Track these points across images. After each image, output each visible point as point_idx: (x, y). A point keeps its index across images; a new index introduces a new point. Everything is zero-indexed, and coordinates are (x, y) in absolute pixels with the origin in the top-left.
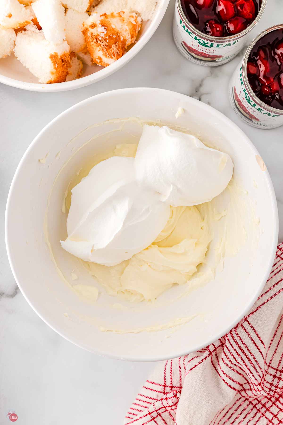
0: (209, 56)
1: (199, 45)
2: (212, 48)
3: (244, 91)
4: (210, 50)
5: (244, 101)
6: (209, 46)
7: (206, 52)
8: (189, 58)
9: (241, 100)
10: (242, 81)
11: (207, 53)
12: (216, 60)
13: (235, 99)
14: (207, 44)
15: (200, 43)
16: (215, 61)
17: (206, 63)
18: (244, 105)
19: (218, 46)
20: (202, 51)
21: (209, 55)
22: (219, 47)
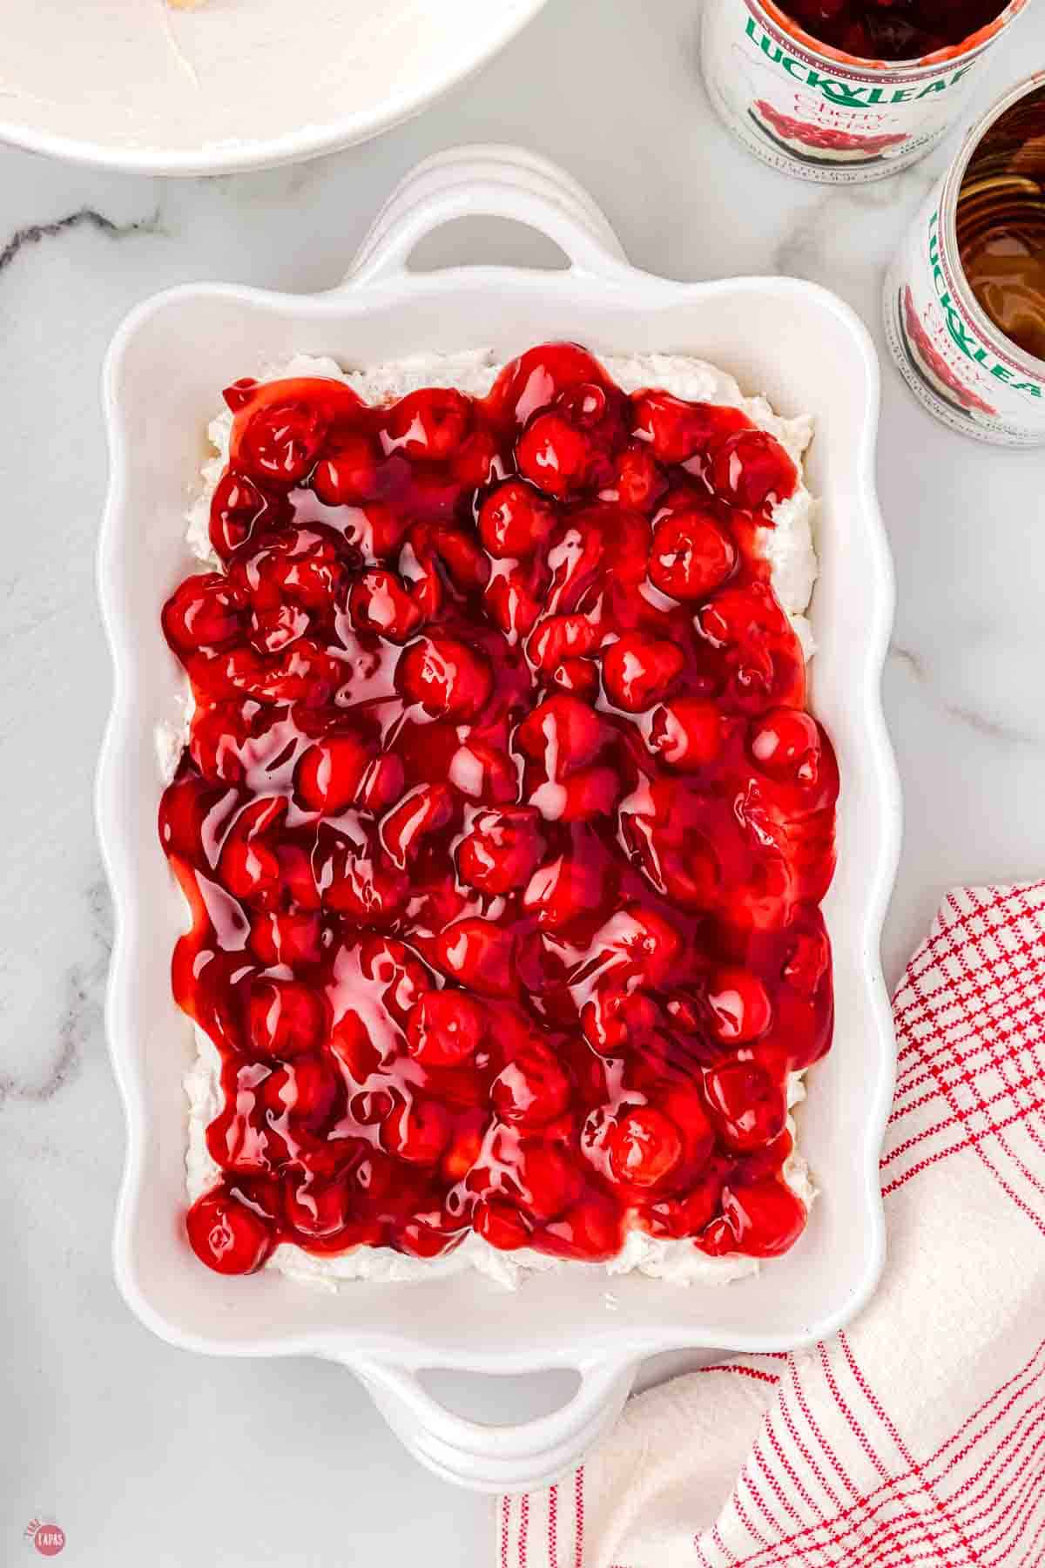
0: (862, 143)
1: (823, 106)
2: (875, 109)
3: (945, 301)
4: (866, 117)
5: (941, 338)
6: (865, 101)
7: (848, 126)
8: (777, 164)
9: (929, 336)
10: (939, 263)
11: (850, 132)
12: (884, 156)
13: (906, 333)
14: (855, 97)
15: (829, 94)
16: (880, 158)
17: (842, 172)
18: (942, 355)
19: (898, 97)
20: (836, 124)
21: (860, 138)
22: (904, 98)
